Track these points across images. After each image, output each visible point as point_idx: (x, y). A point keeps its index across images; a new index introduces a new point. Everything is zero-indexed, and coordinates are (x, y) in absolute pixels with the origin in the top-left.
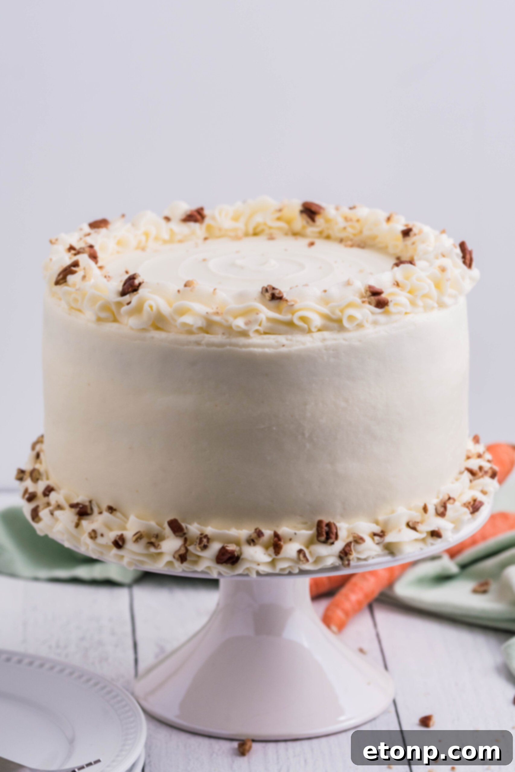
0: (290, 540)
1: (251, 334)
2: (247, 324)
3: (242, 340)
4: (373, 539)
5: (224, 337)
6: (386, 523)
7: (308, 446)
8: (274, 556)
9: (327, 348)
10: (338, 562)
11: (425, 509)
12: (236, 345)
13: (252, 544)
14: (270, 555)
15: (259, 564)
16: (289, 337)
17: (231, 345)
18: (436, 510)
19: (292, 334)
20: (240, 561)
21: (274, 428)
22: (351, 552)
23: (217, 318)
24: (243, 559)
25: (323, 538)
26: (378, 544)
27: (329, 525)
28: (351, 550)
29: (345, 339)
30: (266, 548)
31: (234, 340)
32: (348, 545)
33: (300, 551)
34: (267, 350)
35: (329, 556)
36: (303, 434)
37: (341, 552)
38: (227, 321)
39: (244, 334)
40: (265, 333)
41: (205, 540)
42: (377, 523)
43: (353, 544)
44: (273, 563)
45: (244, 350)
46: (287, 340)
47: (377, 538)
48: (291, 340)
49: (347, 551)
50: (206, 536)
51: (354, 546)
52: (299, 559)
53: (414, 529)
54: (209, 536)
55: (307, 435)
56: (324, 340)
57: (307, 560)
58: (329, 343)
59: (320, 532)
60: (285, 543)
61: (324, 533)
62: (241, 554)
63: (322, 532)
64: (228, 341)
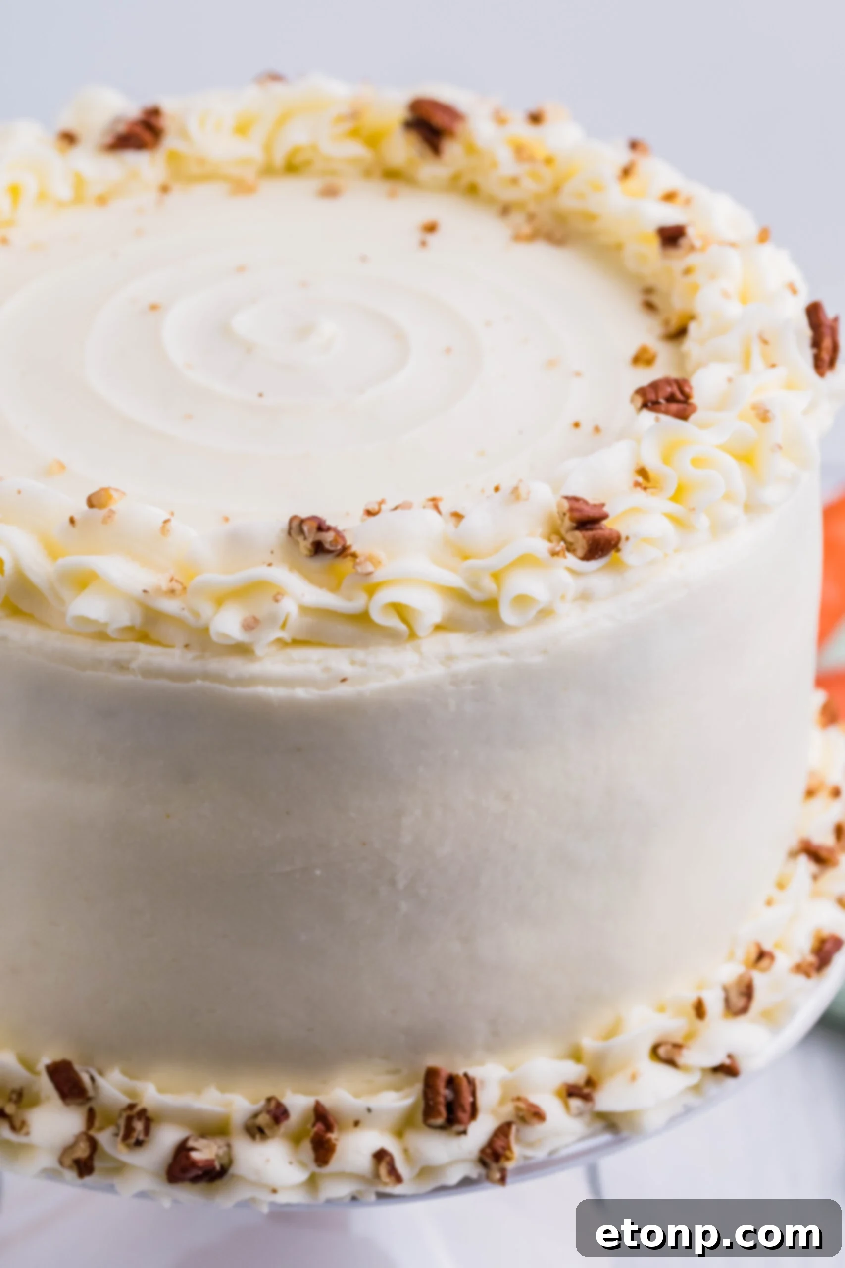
0: (357, 1124)
1: (259, 651)
2: (251, 625)
3: (236, 666)
4: (567, 1106)
5: (190, 655)
6: (600, 1059)
7: (404, 906)
8: (314, 1168)
9: (456, 680)
11: (700, 1010)
12: (219, 678)
13: (258, 1136)
14: (303, 1164)
15: (274, 1191)
16: (360, 654)
17: (206, 676)
18: (727, 1001)
19: (364, 644)
20: (226, 1179)
21: (318, 872)
22: (508, 1153)
23: (170, 606)
24: (233, 1176)
25: (440, 1121)
26: (580, 1114)
27: (452, 1081)
28: (508, 1147)
29: (504, 653)
30: (296, 1140)
31: (215, 665)
32: (503, 1131)
33: (381, 1156)
34: (301, 693)
35: (452, 1163)
36: (393, 882)
37: (483, 1151)
38: (197, 615)
39: (243, 650)
40: (296, 643)
41: (139, 1126)
42: (576, 1056)
43: (514, 1128)
44: (312, 1183)
45: (240, 690)
46: (353, 663)
47: (575, 1103)
48: (363, 664)
49: (500, 1150)
50: (143, 1114)
51: (518, 1131)
52: (377, 1176)
53: (671, 1062)
54: (150, 1114)
55: (401, 884)
56: (450, 658)
57: (398, 1179)
58: (462, 666)
59: (431, 1103)
60: (341, 1130)
61: (443, 1109)
62: (231, 1162)
63: (436, 1103)
64: (197, 665)
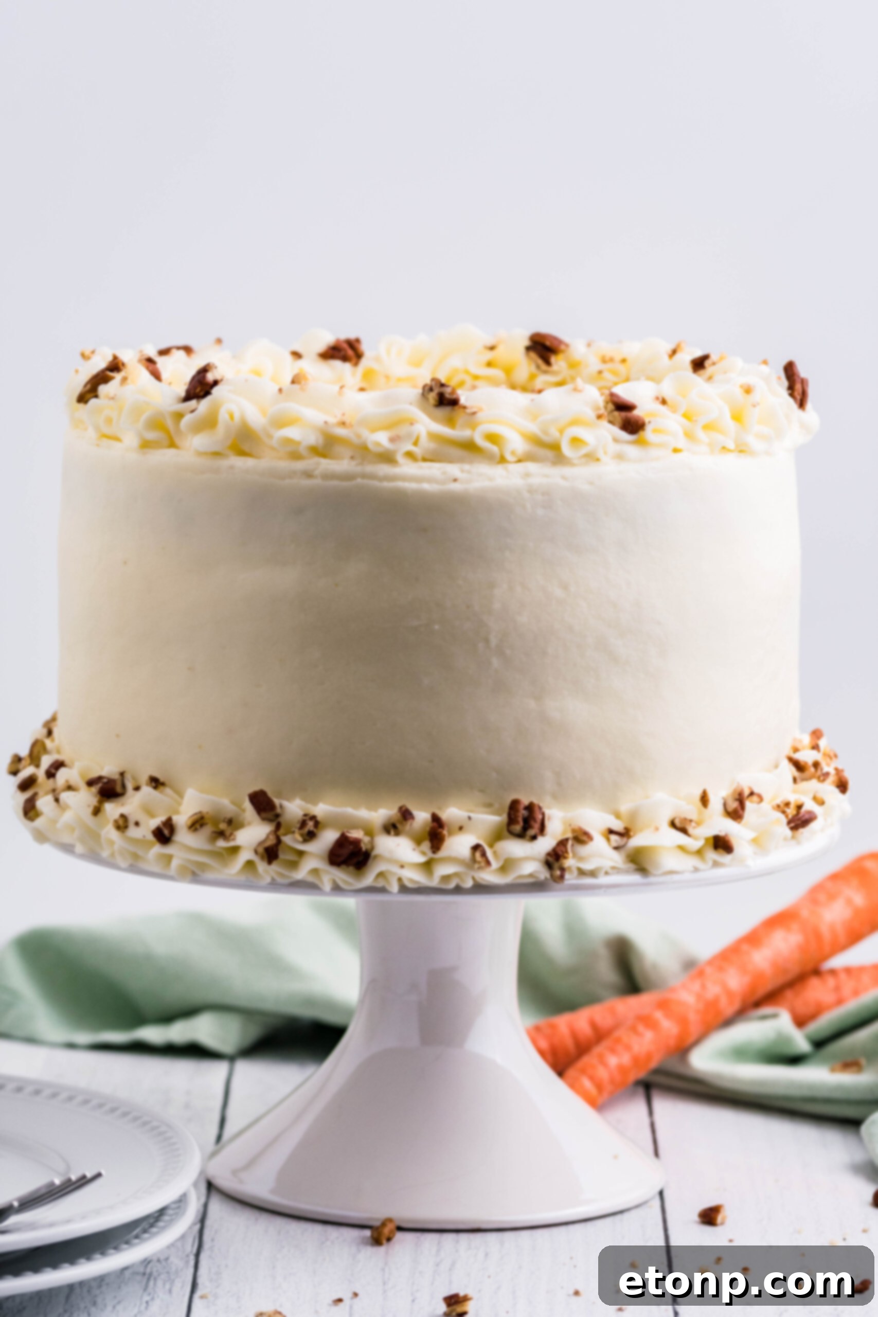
0: (461, 828)
1: (400, 458)
2: (392, 440)
3: (384, 469)
4: (608, 840)
5: (353, 463)
6: (634, 815)
7: (496, 662)
8: (430, 855)
9: (531, 490)
10: (544, 874)
11: (704, 800)
12: (373, 477)
13: (392, 832)
14: (424, 853)
15: (402, 867)
16: (467, 467)
17: (364, 476)
18: (725, 805)
19: (471, 462)
20: (370, 861)
21: (437, 627)
22: (566, 855)
23: (341, 432)
24: (376, 857)
25: (518, 828)
26: (617, 848)
27: (530, 808)
28: (566, 852)
29: (564, 478)
30: (418, 841)
31: (370, 468)
32: (563, 843)
33: (476, 848)
34: (426, 486)
35: (527, 859)
36: (487, 641)
37: (549, 854)
38: (358, 436)
39: (387, 458)
40: (425, 460)
41: (310, 825)
42: (618, 816)
43: (570, 843)
44: (428, 866)
45: (386, 484)
46: (462, 471)
47: (614, 838)
48: (469, 472)
49: (560, 853)
50: (313, 818)
51: (573, 845)
52: (474, 860)
53: (684, 831)
54: (319, 818)
55: (494, 641)
56: (527, 475)
57: (488, 863)
58: (536, 481)
59: (513, 817)
60: (451, 833)
61: (520, 820)
62: (373, 848)
63: (516, 817)
64: (359, 469)
